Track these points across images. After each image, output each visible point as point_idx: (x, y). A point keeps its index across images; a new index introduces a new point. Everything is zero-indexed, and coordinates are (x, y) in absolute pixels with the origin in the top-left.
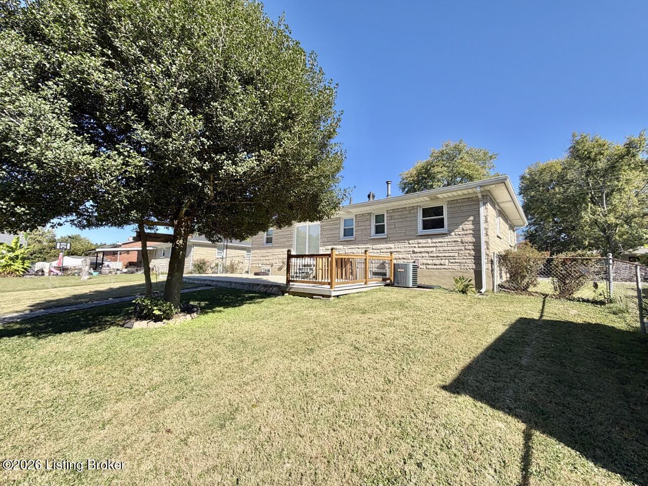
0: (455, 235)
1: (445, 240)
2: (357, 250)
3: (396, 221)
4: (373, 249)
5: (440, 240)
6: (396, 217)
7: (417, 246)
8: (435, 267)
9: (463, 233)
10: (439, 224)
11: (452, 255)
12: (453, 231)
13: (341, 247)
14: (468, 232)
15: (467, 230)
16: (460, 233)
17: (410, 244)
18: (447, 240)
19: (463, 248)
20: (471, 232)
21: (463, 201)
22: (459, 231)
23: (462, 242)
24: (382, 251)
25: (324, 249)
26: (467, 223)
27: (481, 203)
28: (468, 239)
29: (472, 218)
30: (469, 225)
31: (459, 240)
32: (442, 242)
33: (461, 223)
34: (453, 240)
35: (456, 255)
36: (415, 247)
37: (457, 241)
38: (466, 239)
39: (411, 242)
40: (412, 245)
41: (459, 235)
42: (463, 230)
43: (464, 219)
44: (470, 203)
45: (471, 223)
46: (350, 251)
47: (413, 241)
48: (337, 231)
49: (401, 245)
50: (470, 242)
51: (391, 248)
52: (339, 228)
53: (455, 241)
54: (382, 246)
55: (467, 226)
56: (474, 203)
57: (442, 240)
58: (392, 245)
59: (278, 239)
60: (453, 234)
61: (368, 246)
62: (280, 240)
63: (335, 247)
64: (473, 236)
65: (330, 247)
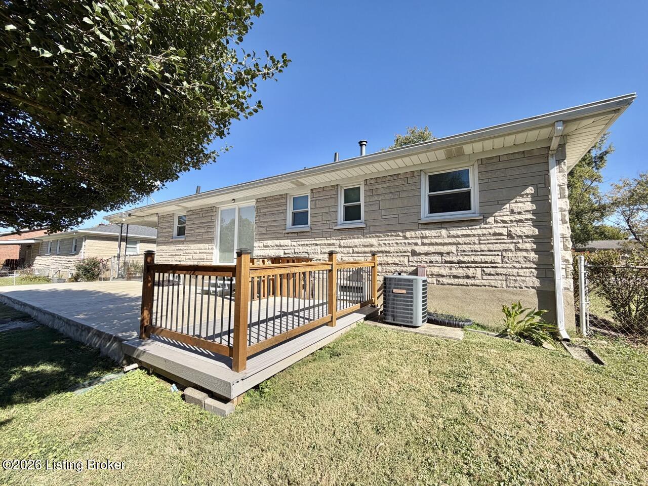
0: (496, 222)
1: (474, 232)
2: (313, 248)
3: (381, 198)
4: (340, 246)
5: (465, 232)
6: (380, 192)
7: (419, 241)
8: (456, 281)
9: (512, 218)
10: (463, 202)
11: (489, 259)
12: (491, 214)
13: (288, 242)
14: (523, 217)
15: (519, 213)
16: (505, 218)
17: (406, 238)
18: (480, 232)
19: (512, 247)
20: (530, 216)
21: (512, 157)
22: (504, 214)
23: (510, 236)
24: (356, 250)
25: (261, 245)
26: (519, 199)
27: (552, 161)
28: (524, 230)
29: (530, 190)
30: (524, 205)
31: (504, 231)
32: (468, 236)
33: (508, 201)
34: (492, 231)
35: (499, 259)
36: (416, 244)
37: (500, 234)
38: (517, 230)
39: (408, 234)
40: (410, 241)
41: (504, 222)
42: (512, 212)
43: (515, 192)
44: (527, 162)
45: (530, 199)
46: (302, 249)
47: (413, 233)
48: (282, 217)
49: (392, 240)
50: (527, 237)
51: (372, 246)
52: (284, 212)
53: (495, 234)
54: (357, 241)
55: (520, 205)
56: (534, 161)
57: (469, 232)
58: (374, 241)
59: (193, 230)
60: (491, 220)
61: (332, 242)
62: (197, 231)
63: (277, 242)
64: (535, 224)
65: (270, 243)
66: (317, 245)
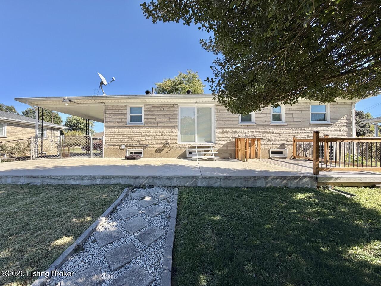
0: (336, 126)
1: (330, 129)
2: (258, 133)
3: (294, 112)
4: (273, 133)
5: (326, 129)
6: (293, 109)
7: (310, 132)
9: (341, 124)
12: (334, 123)
13: (241, 130)
14: (344, 124)
15: (343, 123)
16: (339, 125)
17: (304, 130)
18: (331, 129)
19: (341, 134)
20: (346, 125)
21: (341, 103)
22: (338, 123)
23: (340, 131)
24: (281, 135)
25: (221, 131)
26: (343, 118)
28: (344, 129)
29: (346, 116)
30: (344, 121)
32: (327, 130)
33: (340, 119)
34: (335, 129)
36: (309, 133)
37: (338, 130)
38: (342, 129)
39: (306, 128)
40: (306, 132)
41: (339, 126)
42: (341, 123)
43: (342, 116)
44: (345, 106)
45: (346, 119)
46: (250, 134)
47: (307, 128)
48: (236, 116)
49: (299, 131)
50: (345, 131)
51: (289, 133)
53: (336, 130)
54: (282, 131)
55: (343, 120)
56: (347, 106)
57: (328, 129)
58: (290, 131)
59: (153, 119)
60: (335, 125)
61: (269, 131)
62: (157, 120)
63: (234, 130)
64: (347, 127)
65: (228, 130)
66: (260, 132)
